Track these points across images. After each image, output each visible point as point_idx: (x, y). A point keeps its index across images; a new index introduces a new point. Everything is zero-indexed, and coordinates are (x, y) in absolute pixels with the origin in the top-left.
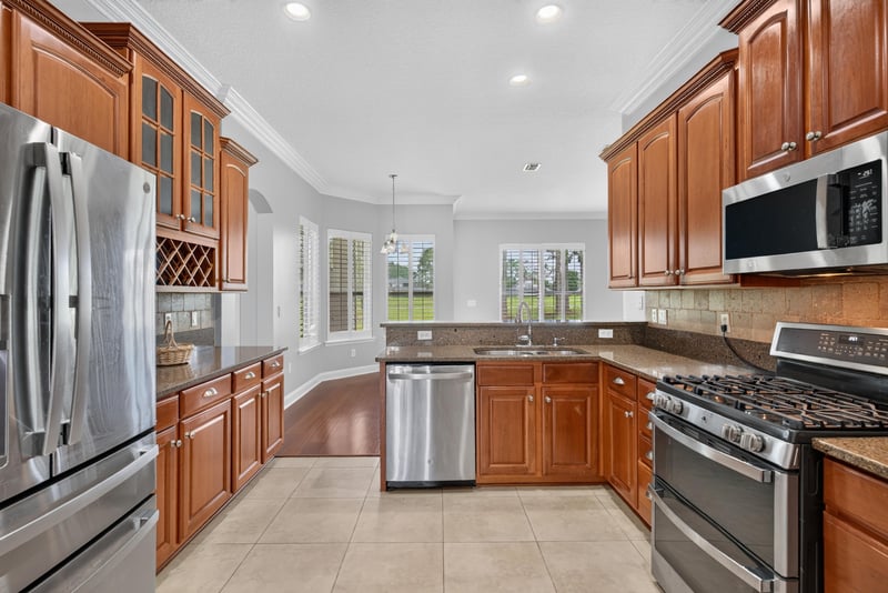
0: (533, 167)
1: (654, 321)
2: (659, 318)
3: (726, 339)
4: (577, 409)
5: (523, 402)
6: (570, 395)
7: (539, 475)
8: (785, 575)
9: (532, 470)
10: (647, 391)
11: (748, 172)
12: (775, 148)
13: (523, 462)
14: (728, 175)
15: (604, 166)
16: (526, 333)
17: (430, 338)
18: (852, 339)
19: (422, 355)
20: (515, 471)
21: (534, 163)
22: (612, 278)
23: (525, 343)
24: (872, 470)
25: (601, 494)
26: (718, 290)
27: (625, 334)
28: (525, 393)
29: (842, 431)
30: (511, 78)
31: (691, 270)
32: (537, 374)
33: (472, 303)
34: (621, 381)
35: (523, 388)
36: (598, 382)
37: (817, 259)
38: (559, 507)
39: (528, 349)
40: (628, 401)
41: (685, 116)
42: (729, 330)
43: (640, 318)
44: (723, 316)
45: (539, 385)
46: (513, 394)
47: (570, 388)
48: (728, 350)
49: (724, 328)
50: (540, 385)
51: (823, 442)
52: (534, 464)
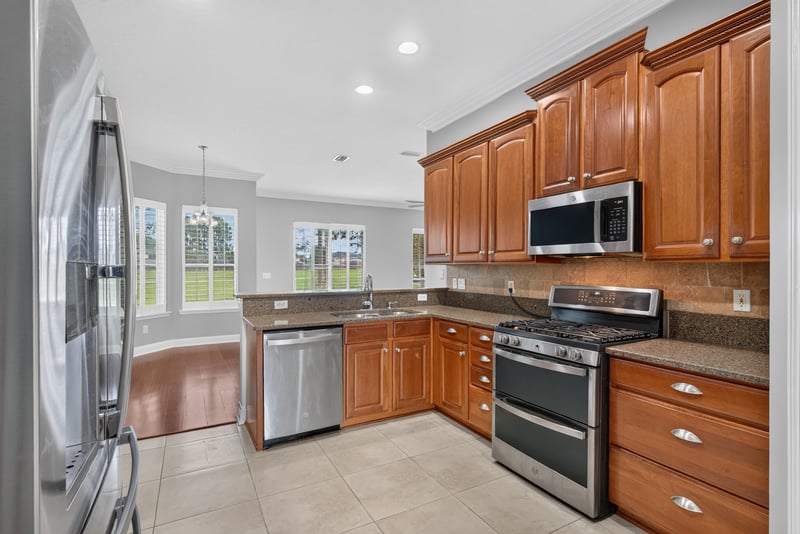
0: (343, 158)
1: (455, 287)
2: (460, 285)
3: (513, 298)
4: (417, 355)
5: (380, 354)
6: (411, 346)
7: (390, 411)
8: (594, 426)
9: (386, 408)
10: (478, 335)
11: (544, 191)
12: (562, 179)
13: (379, 402)
14: (528, 192)
15: (422, 170)
16: (368, 300)
17: (286, 307)
18: (597, 293)
19: (279, 323)
20: (374, 411)
21: (344, 155)
22: (428, 255)
23: (368, 307)
24: (639, 359)
25: (433, 417)
26: (506, 265)
27: (434, 296)
28: (381, 347)
29: (623, 341)
30: (357, 86)
31: (499, 251)
32: (390, 331)
33: (267, 276)
34: (453, 331)
35: (379, 343)
36: (429, 333)
37: (598, 247)
38: (411, 431)
39: (370, 312)
40: (460, 344)
41: (496, 146)
42: (514, 291)
43: (443, 285)
44: (510, 282)
45: (390, 339)
46: (372, 348)
47: (412, 340)
48: (513, 305)
49: (511, 290)
50: (392, 339)
51: (612, 349)
52: (387, 403)
